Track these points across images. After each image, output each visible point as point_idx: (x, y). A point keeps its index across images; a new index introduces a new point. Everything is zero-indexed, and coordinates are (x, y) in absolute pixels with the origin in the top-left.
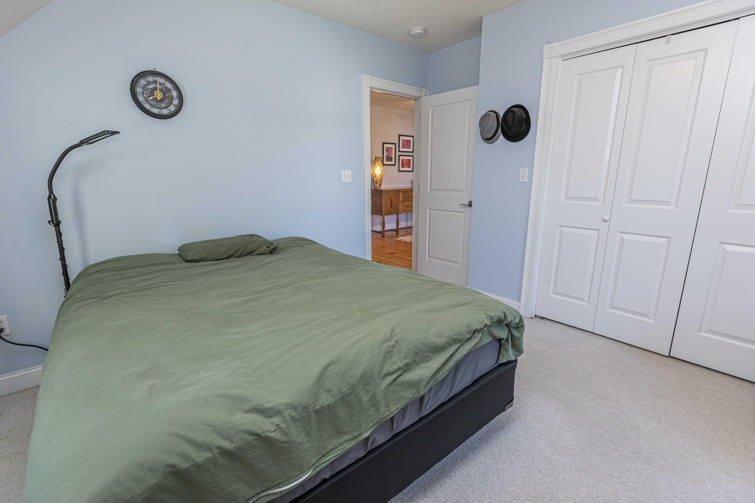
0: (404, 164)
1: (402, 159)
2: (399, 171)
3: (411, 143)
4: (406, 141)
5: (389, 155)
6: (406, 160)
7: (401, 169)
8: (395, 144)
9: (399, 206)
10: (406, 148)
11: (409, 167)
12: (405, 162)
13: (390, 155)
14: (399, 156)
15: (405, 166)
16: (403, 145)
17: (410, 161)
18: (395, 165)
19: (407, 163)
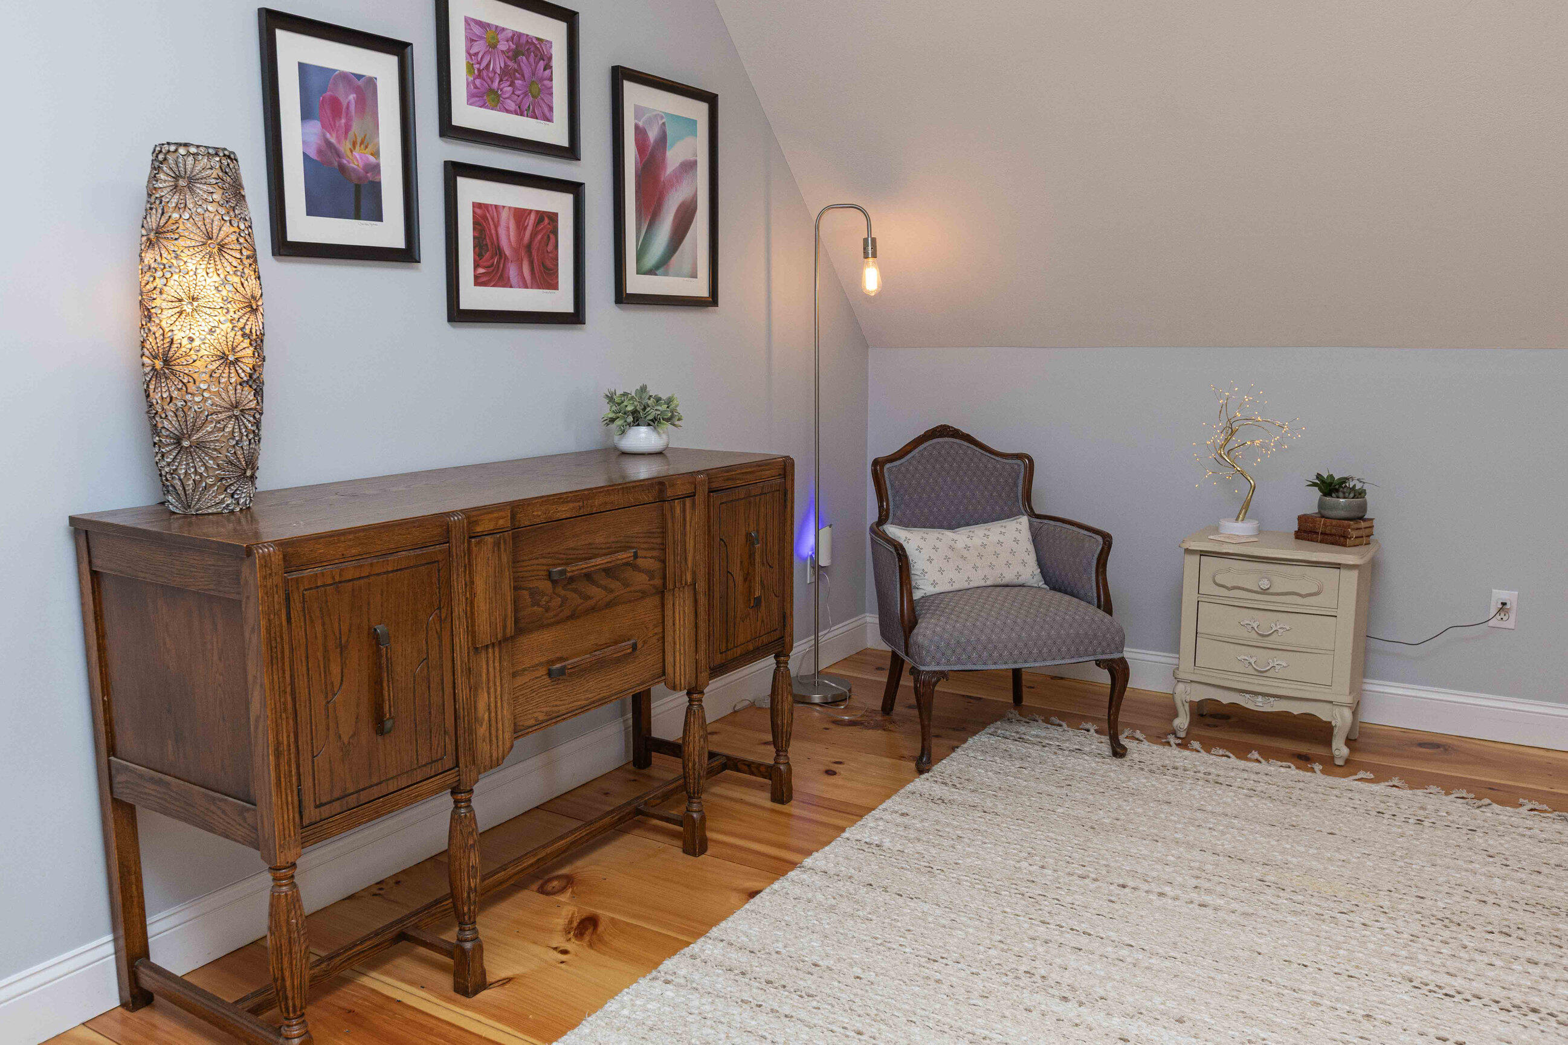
0: (499, 251)
1: (477, 206)
2: (457, 315)
3: (548, 67)
4: (503, 46)
5: (338, 154)
6: (520, 215)
7: (473, 297)
8: (399, 48)
9: (474, 689)
10: (512, 105)
11: (546, 279)
12: (507, 235)
13: (356, 159)
14: (454, 170)
15: (512, 272)
16: (478, 71)
17: (555, 232)
18: (408, 255)
19: (529, 248)
